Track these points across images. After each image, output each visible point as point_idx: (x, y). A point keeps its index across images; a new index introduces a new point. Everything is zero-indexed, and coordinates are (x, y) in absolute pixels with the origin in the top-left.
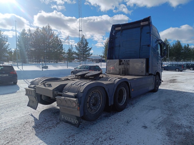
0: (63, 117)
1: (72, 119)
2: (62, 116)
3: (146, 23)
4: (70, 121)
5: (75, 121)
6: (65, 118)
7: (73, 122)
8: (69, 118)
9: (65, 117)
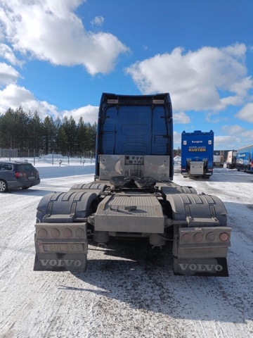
0: (184, 266)
1: (207, 266)
2: (181, 265)
3: (162, 102)
4: (204, 270)
5: (214, 267)
6: (191, 268)
7: (209, 270)
8: (200, 266)
9: (188, 266)
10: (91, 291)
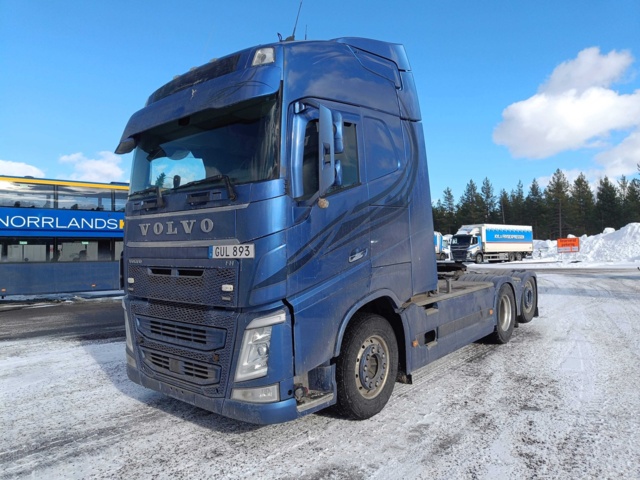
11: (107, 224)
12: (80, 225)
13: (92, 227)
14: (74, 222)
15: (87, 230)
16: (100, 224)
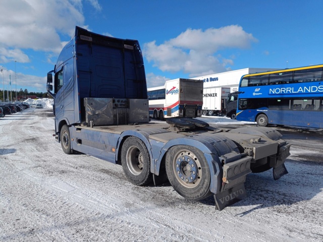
3: (131, 47)
10: (255, 209)
11: (318, 89)
12: (303, 91)
13: (309, 91)
14: (300, 89)
15: (307, 93)
16: (314, 89)
